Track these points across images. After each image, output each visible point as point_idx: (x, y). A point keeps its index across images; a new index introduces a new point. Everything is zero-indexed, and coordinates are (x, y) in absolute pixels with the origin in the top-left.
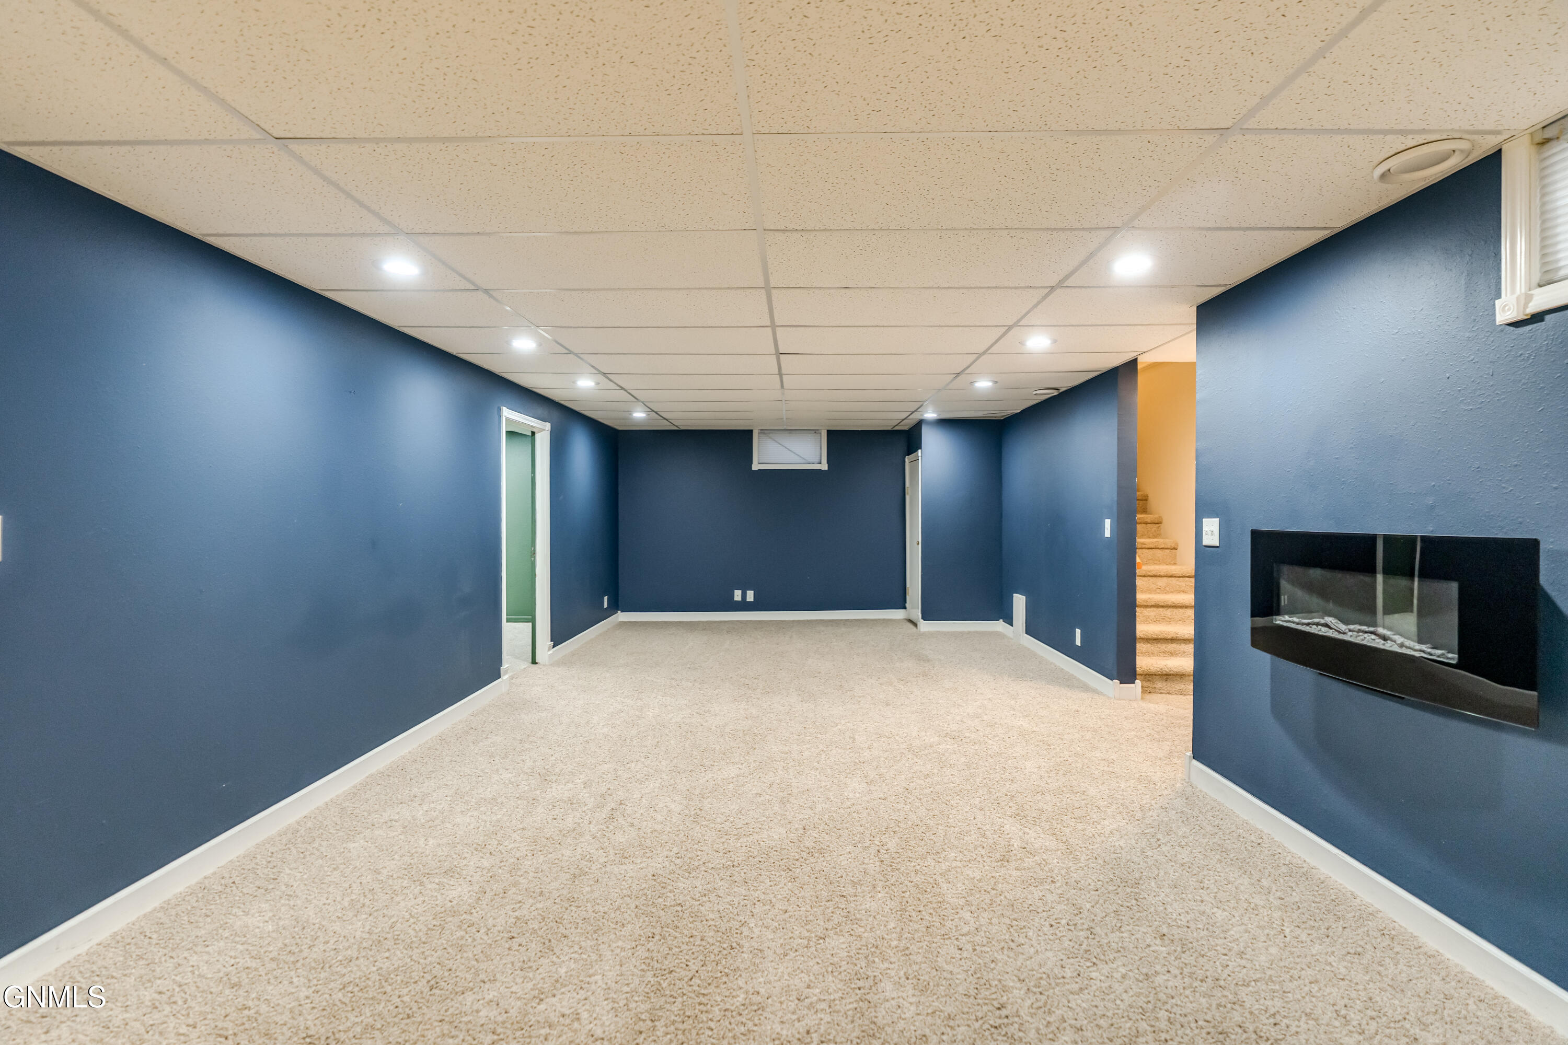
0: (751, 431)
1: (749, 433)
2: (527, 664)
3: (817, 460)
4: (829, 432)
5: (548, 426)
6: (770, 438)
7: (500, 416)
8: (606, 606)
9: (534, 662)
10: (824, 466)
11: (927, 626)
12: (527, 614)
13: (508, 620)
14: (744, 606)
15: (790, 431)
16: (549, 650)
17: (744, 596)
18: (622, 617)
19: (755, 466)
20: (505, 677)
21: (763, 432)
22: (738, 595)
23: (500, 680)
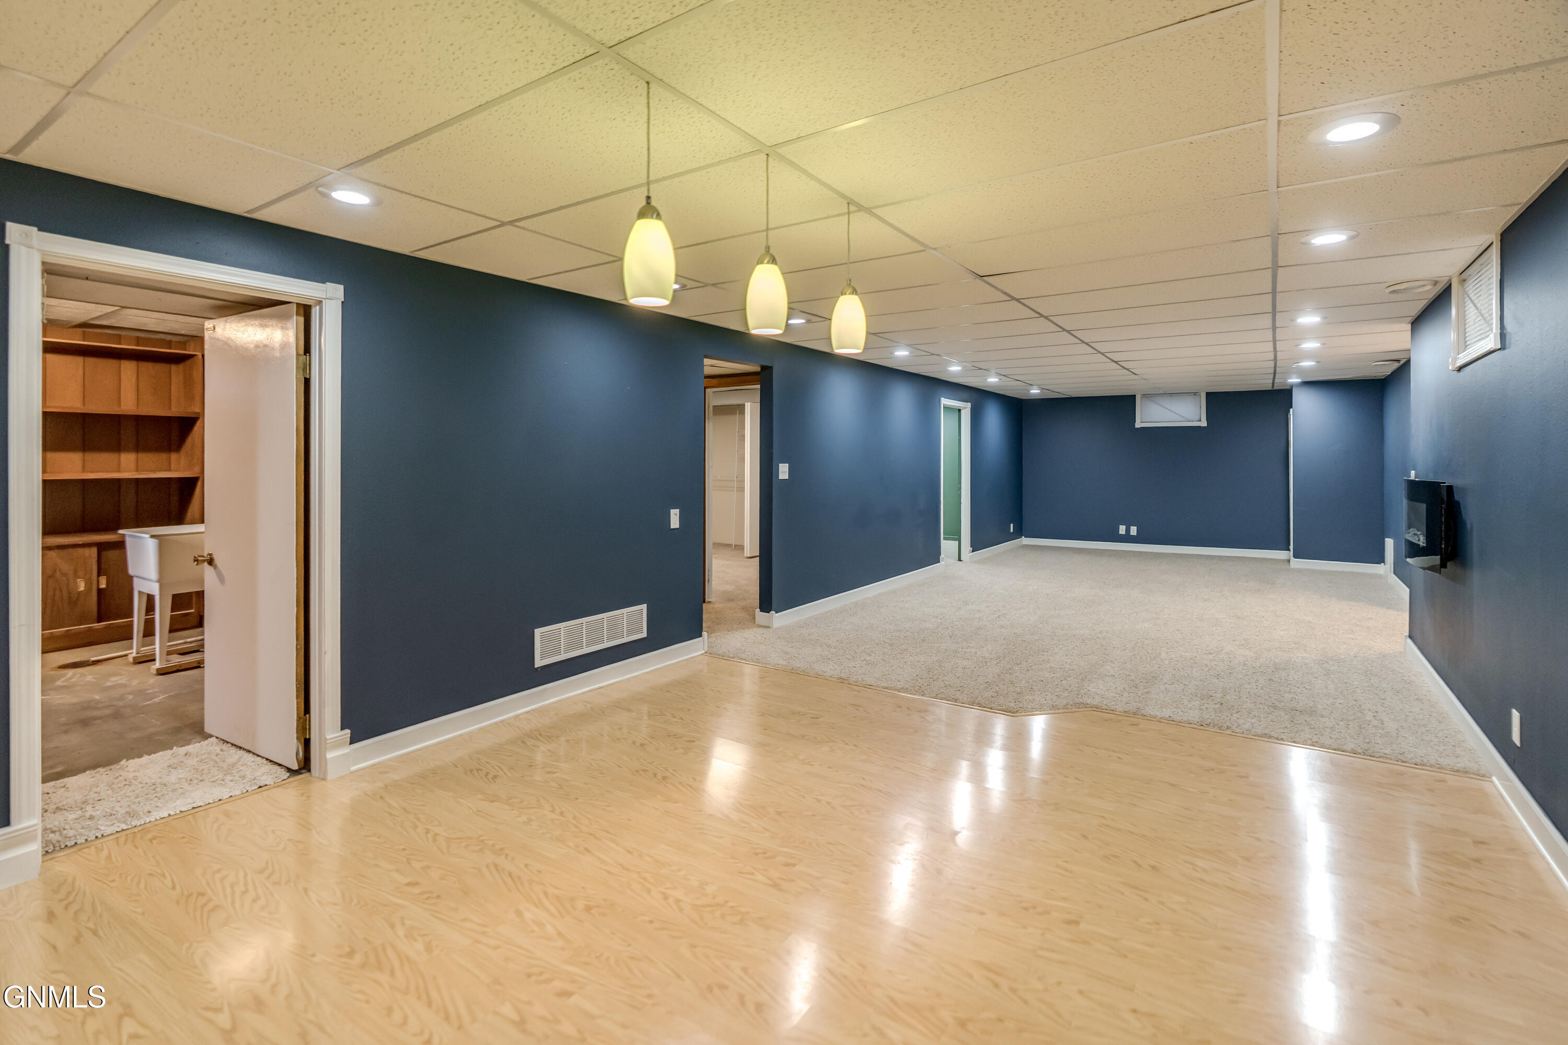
0: (1134, 396)
1: (1133, 397)
2: (955, 560)
3: (1198, 418)
4: (1207, 393)
5: (969, 405)
6: (1152, 401)
7: (940, 404)
8: (1012, 531)
9: (960, 560)
10: (1204, 423)
11: (1297, 563)
12: (955, 535)
13: (944, 539)
14: (1127, 539)
15: (1171, 394)
16: (969, 553)
17: (1128, 530)
18: (1025, 541)
19: (1138, 425)
20: (942, 563)
21: (1145, 396)
22: (1122, 530)
23: (939, 564)
